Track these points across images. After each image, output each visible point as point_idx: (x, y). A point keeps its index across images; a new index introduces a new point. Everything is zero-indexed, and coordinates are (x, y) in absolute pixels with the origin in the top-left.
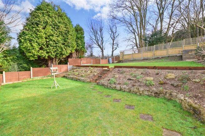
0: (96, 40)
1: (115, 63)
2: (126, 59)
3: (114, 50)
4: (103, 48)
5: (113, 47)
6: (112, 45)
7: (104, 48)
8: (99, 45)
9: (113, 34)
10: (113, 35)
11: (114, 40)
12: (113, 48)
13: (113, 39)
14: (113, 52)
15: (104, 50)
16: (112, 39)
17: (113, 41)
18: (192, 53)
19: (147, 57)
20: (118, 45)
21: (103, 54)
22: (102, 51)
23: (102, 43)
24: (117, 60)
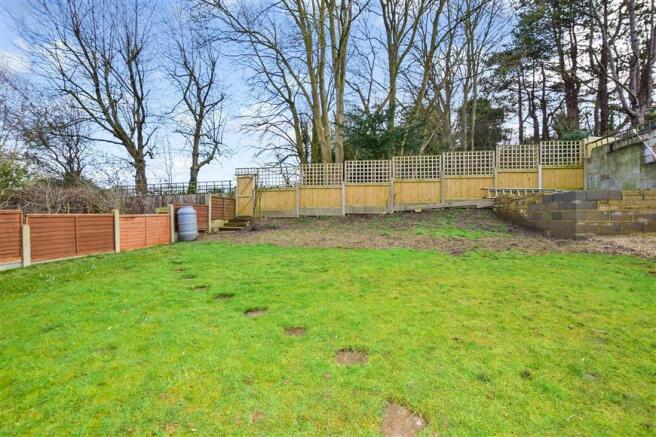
0: (99, 101)
1: (214, 233)
2: (266, 212)
3: (203, 164)
4: (141, 147)
5: (195, 148)
6: (192, 138)
7: (145, 150)
8: (119, 133)
9: (199, 90)
10: (195, 92)
11: (201, 116)
12: (195, 155)
13: (198, 112)
14: (194, 171)
15: (147, 158)
16: (194, 112)
17: (199, 124)
18: (613, 208)
19: (365, 208)
20: (217, 143)
21: (144, 180)
22: (140, 165)
23: (140, 124)
24: (222, 217)
